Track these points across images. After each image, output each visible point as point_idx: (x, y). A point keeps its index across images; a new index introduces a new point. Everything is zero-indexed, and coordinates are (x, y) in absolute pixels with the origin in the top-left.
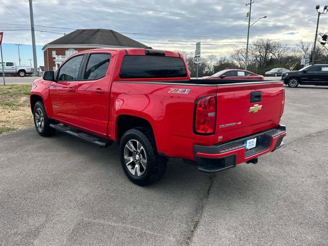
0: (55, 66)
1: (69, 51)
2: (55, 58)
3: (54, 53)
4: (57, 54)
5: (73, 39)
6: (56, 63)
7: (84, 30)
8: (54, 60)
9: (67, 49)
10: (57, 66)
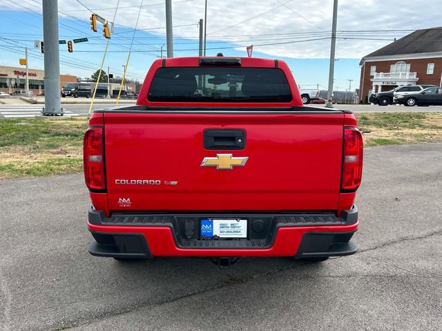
0: (372, 89)
1: (396, 65)
2: (373, 77)
3: (373, 69)
4: (378, 71)
5: (406, 46)
6: (374, 84)
7: (427, 31)
8: (372, 80)
9: (394, 62)
10: (374, 88)
